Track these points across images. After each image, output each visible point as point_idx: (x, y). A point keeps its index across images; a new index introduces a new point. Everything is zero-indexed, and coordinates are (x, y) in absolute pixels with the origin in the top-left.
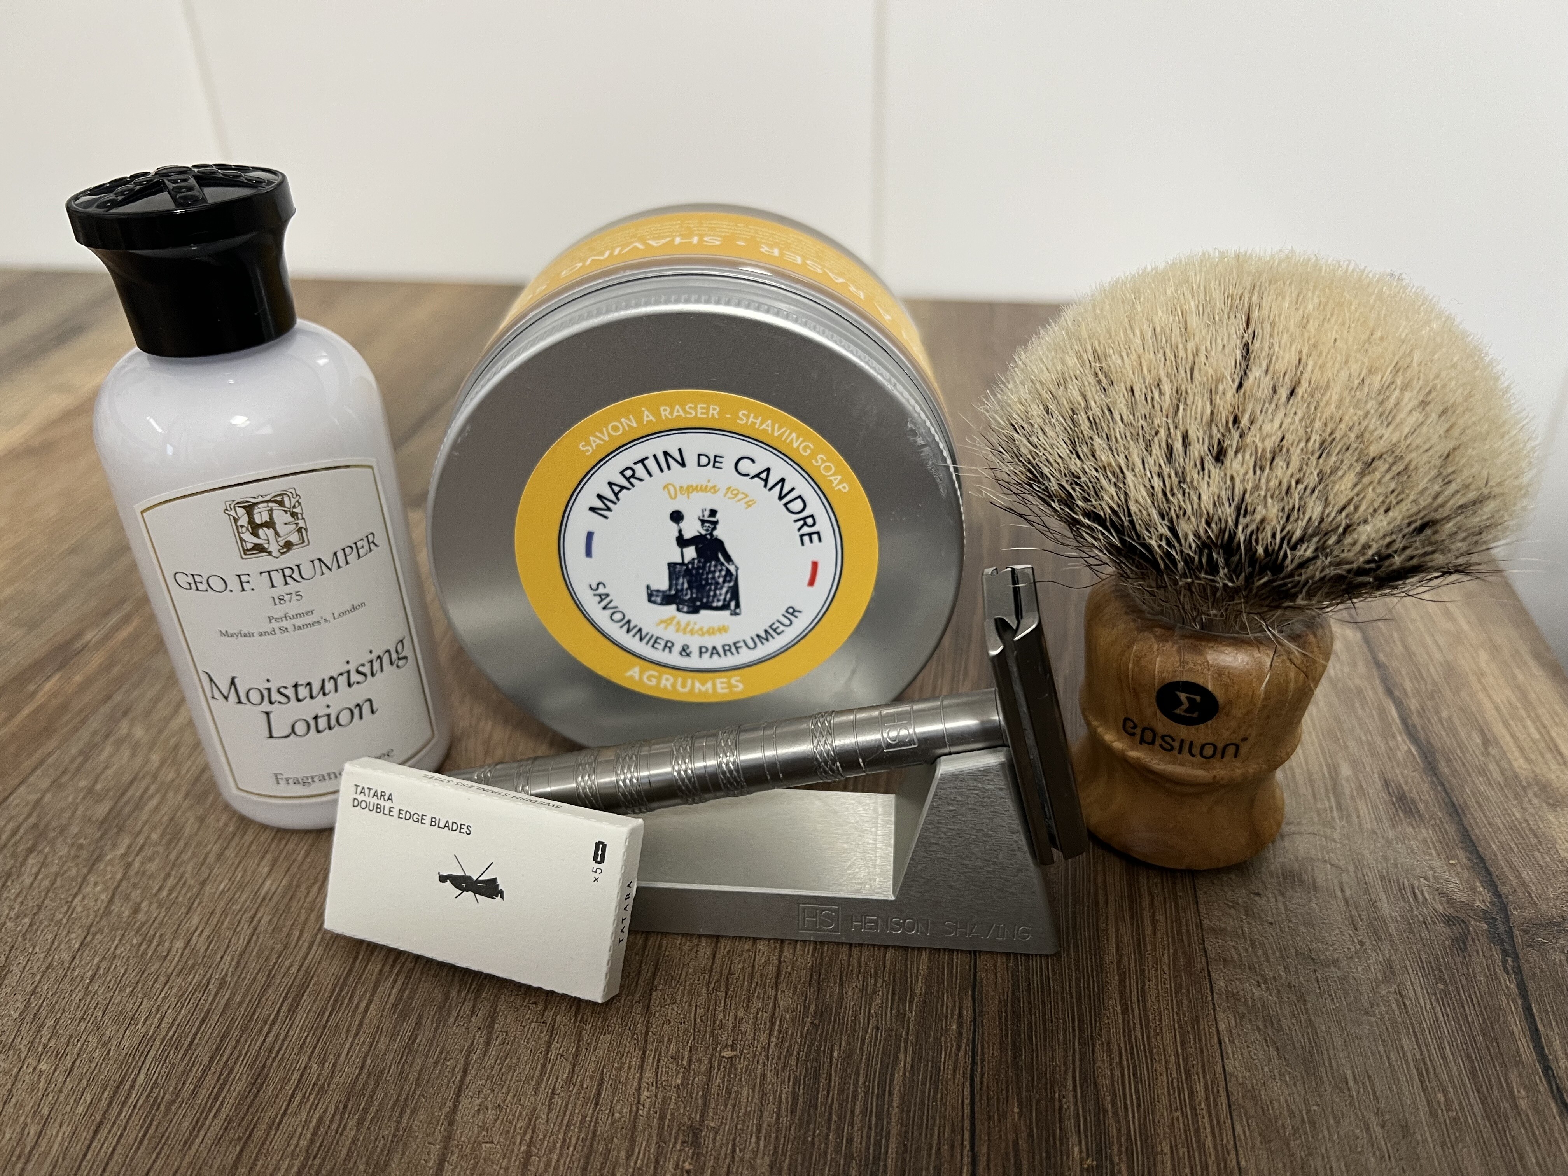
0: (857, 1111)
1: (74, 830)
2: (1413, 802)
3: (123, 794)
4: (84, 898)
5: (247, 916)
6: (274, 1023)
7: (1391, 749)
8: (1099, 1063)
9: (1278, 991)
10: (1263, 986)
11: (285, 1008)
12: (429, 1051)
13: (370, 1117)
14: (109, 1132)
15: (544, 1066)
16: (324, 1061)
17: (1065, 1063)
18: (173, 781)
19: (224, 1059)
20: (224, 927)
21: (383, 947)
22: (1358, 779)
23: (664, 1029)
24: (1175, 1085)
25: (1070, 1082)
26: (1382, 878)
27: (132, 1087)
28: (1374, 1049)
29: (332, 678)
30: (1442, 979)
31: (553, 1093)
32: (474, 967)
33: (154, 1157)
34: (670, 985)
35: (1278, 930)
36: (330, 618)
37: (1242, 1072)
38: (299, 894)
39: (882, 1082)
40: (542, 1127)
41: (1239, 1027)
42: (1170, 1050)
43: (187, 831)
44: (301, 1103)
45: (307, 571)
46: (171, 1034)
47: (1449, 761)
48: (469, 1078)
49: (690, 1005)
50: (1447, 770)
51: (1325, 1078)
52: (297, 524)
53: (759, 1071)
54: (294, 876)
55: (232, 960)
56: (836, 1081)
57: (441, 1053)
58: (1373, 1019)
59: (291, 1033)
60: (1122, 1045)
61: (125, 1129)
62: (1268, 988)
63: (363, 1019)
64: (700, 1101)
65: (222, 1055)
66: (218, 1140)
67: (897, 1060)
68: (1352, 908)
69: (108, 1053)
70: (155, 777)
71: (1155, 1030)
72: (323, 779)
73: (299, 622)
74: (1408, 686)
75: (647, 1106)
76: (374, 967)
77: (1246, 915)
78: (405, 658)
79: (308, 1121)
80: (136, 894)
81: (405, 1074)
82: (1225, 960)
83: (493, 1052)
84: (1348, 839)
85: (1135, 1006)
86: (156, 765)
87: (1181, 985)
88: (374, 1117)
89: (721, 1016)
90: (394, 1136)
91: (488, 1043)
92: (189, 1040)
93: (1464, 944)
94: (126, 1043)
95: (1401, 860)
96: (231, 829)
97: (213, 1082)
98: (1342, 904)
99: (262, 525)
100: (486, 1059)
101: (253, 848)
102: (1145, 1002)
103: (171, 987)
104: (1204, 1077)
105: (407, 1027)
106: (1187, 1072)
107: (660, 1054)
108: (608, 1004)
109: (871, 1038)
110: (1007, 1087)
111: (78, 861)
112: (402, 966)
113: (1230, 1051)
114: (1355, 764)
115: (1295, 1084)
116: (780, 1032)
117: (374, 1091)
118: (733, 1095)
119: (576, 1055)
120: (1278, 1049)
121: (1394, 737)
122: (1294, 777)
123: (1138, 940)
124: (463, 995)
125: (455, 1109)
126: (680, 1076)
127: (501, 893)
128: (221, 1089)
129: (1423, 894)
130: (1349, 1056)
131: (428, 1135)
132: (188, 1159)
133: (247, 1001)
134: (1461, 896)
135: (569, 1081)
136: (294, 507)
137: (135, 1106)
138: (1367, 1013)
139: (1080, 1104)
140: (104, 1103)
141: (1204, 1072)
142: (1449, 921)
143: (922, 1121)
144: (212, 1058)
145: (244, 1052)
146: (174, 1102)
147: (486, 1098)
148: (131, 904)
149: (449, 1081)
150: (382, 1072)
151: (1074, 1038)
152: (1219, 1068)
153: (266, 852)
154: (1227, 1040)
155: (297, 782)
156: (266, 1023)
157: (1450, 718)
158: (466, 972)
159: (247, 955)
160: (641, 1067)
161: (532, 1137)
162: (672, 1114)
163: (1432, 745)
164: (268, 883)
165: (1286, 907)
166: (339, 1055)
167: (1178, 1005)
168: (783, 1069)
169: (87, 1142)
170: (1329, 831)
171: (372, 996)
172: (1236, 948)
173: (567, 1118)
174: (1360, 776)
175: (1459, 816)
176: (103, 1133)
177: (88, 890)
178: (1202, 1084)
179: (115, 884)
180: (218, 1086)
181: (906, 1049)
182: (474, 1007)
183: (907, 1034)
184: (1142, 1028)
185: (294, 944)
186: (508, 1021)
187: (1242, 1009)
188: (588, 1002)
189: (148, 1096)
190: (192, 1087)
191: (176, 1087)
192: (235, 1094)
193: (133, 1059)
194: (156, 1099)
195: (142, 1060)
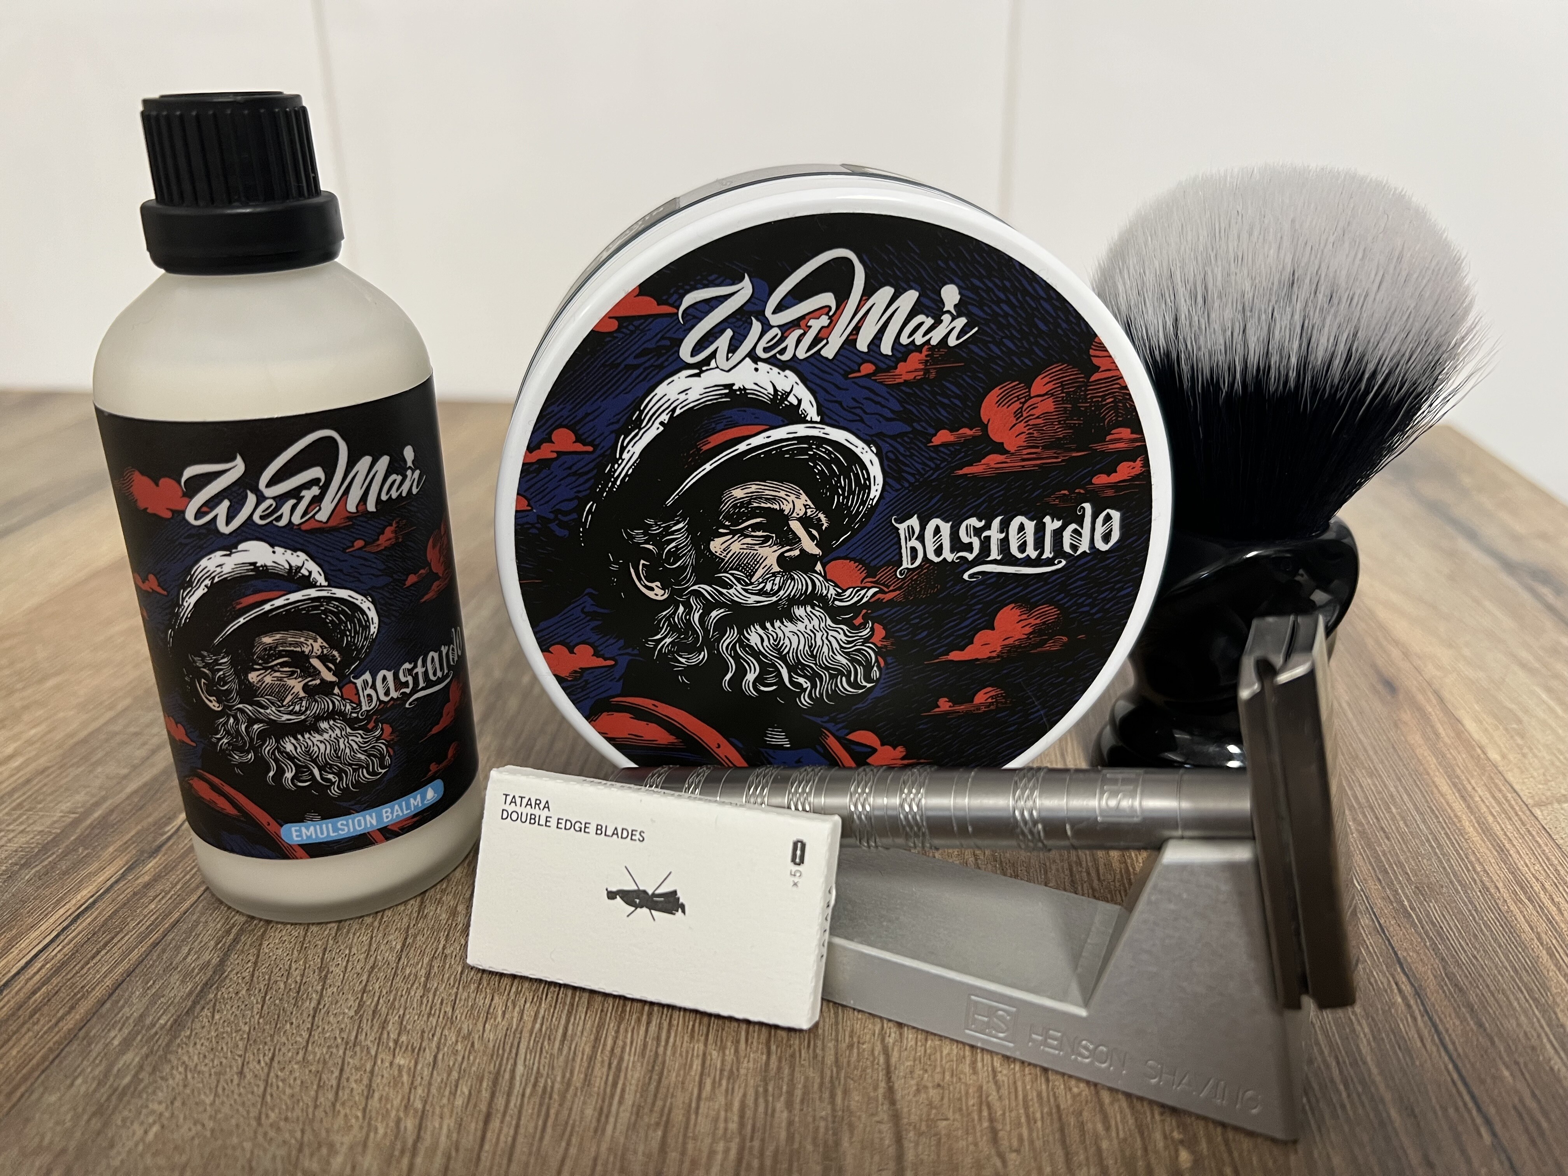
12: (837, 1036)
13: (798, 1099)
14: (502, 1122)
17: (1534, 1029)
19: (609, 1048)
27: (512, 1077)
33: (564, 1144)
40: (996, 1103)
44: (713, 1088)
46: (538, 1026)
48: (894, 1060)
57: (851, 1037)
61: (519, 1118)
65: (605, 1045)
66: (632, 1128)
69: (473, 1046)
79: (728, 1107)
81: (820, 1058)
88: (802, 1100)
90: (834, 1117)
92: (561, 1031)
94: (490, 1035)
97: (605, 1070)
100: (905, 1042)
110: (1485, 1052)
117: (792, 1074)
125: (891, 1090)
127: (682, 907)
128: (617, 1077)
131: (873, 1115)
132: (604, 1147)
140: (485, 1094)
144: (594, 1048)
145: (628, 1041)
146: (567, 1090)
147: (922, 1079)
149: (873, 1062)
161: (990, 1114)
169: (479, 1133)
173: (1020, 1093)
176: (495, 1124)
180: (612, 1074)
189: (535, 1085)
190: (582, 1076)
191: (563, 1077)
192: (633, 1082)
193: (504, 1050)
194: (545, 1088)
195: (514, 1051)
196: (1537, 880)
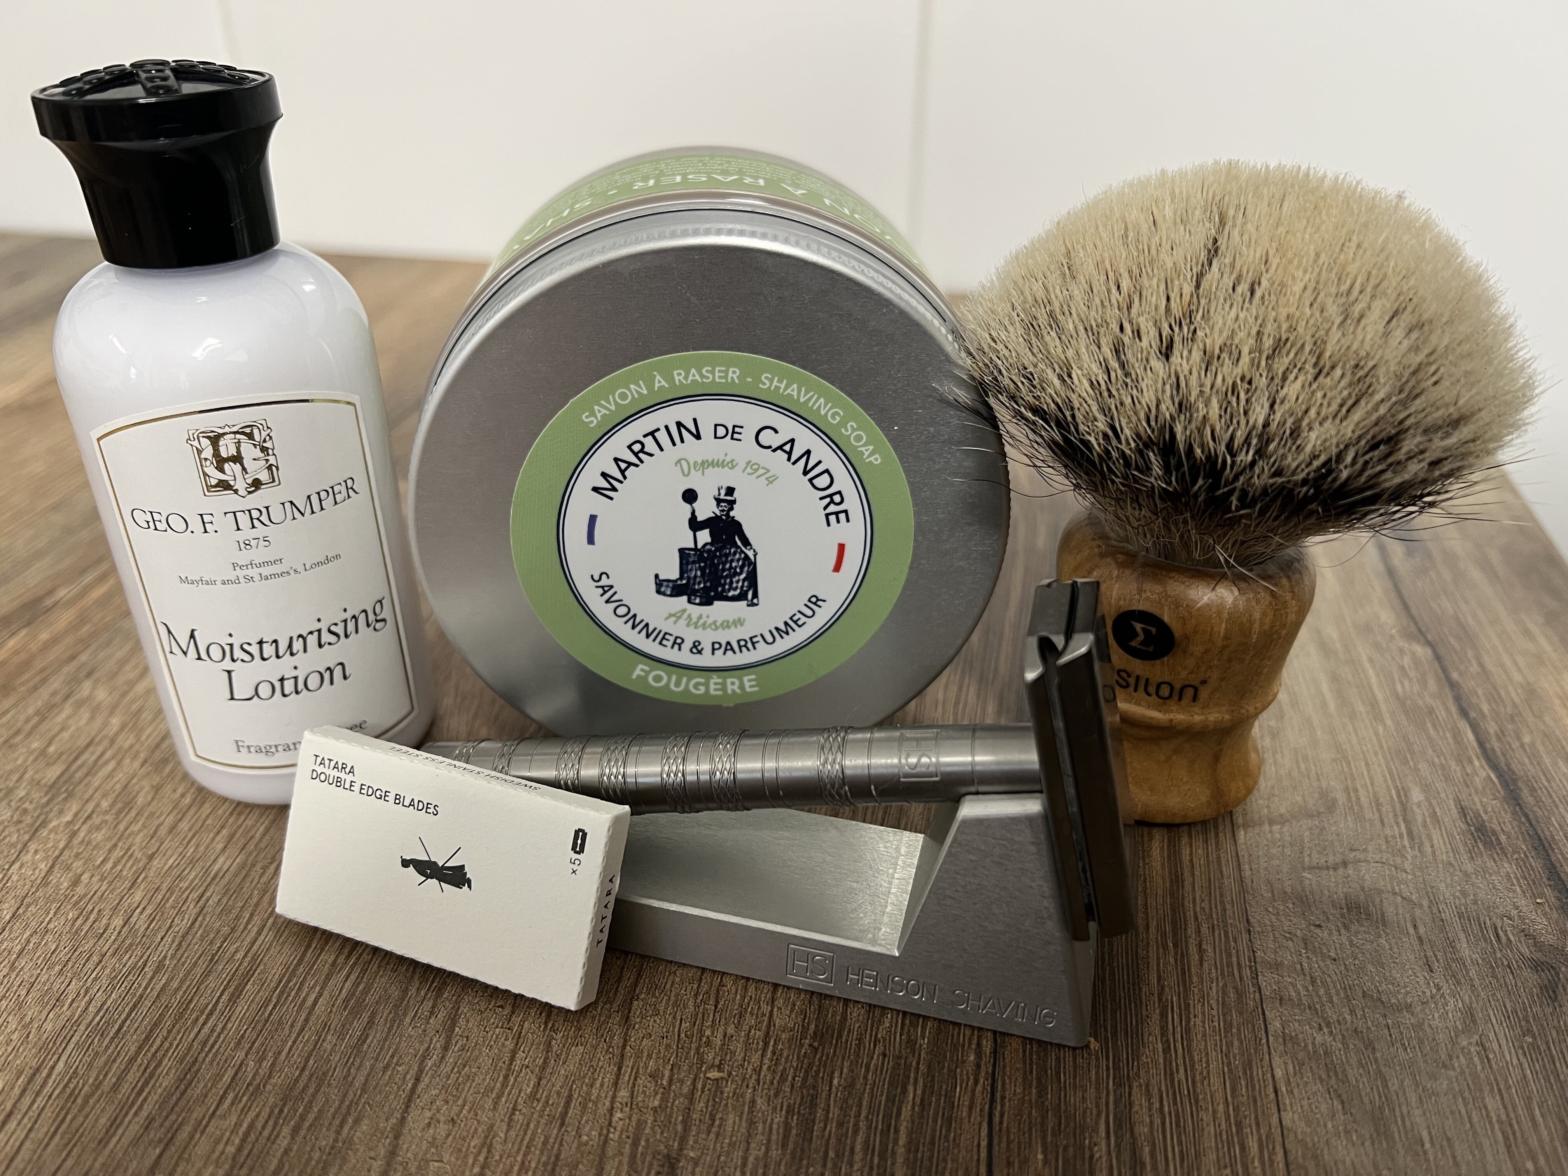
0: (858, 1148)
1: (22, 793)
2: (1494, 833)
3: (76, 759)
4: (21, 867)
5: (195, 895)
6: (211, 1013)
7: (1467, 774)
8: (1136, 1108)
9: (1343, 1036)
10: (1325, 1030)
11: (225, 997)
12: (379, 1054)
13: (307, 1124)
15: (506, 1077)
16: (262, 1059)
17: (1098, 1106)
18: (132, 746)
19: (153, 1050)
20: (168, 905)
21: (338, 936)
22: (1430, 804)
23: (644, 1043)
24: (1224, 1137)
25: (1102, 1127)
26: (1461, 916)
27: (49, 1075)
28: (1454, 1107)
29: (300, 636)
30: (1529, 1031)
31: (514, 1109)
32: (436, 964)
33: (64, 1155)
34: (654, 995)
35: (1343, 968)
36: (300, 568)
37: (1301, 1126)
38: (253, 873)
39: (887, 1116)
40: (499, 1147)
41: (1299, 1075)
42: (1219, 1097)
43: (140, 800)
44: (232, 1104)
45: (277, 513)
46: (98, 1018)
47: (1533, 790)
48: (422, 1086)
49: (674, 1018)
50: (1531, 800)
51: (1397, 1138)
52: (267, 460)
53: (748, 1096)
54: (251, 853)
55: (173, 942)
56: (834, 1112)
57: (392, 1056)
58: (1451, 1073)
59: (229, 1025)
60: (1163, 1088)
61: (36, 1122)
62: (1331, 1033)
63: (310, 1014)
64: (679, 1128)
65: (151, 1046)
66: (136, 1142)
67: (905, 1091)
68: (1427, 947)
69: (28, 1036)
70: (112, 741)
71: (1201, 1073)
72: (287, 748)
73: (266, 571)
74: (1485, 708)
75: (619, 1129)
76: (328, 957)
77: (1306, 948)
78: (384, 620)
79: (238, 1124)
80: (78, 865)
81: (350, 1078)
82: (1281, 1000)
83: (450, 1059)
84: (1421, 869)
85: (1179, 1045)
86: (115, 729)
87: (1231, 1024)
88: (311, 1125)
89: (708, 1033)
90: (332, 1148)
91: (446, 1048)
92: (117, 1027)
93: (1554, 992)
94: (48, 1026)
95: (1481, 895)
96: (187, 800)
97: (138, 1075)
98: (1416, 943)
99: (228, 460)
100: (443, 1066)
101: (209, 821)
102: (1189, 1040)
103: (104, 968)
104: (1258, 1130)
105: (358, 1025)
106: (1239, 1125)
107: (638, 1070)
108: (583, 1012)
109: (876, 1066)
110: (1030, 1129)
111: (20, 826)
112: (358, 959)
113: (1287, 1102)
114: (1426, 788)
115: (1363, 1144)
116: (774, 1053)
117: (314, 1096)
118: (717, 1122)
119: (543, 1068)
120: (1343, 1103)
121: (1471, 762)
122: (1358, 799)
123: (1183, 970)
124: (423, 993)
125: (403, 1120)
126: (658, 1097)
127: (469, 882)
128: (146, 1083)
129: (1506, 935)
130: (1424, 1114)
131: (371, 1149)
132: (101, 1160)
133: (184, 988)
134: (1550, 939)
135: (533, 1096)
136: (265, 441)
137: (50, 1097)
138: (1445, 1066)
139: (1114, 1155)
141: (1258, 1124)
142: (1537, 966)
143: (931, 1163)
144: (140, 1048)
145: (175, 1043)
146: (92, 1094)
147: (438, 1111)
148: (71, 875)
149: (399, 1088)
150: (324, 1074)
151: (1108, 1077)
152: (1275, 1120)
153: (223, 827)
154: (1284, 1089)
155: (259, 750)
156: (202, 1013)
157: (1533, 744)
158: (428, 968)
159: (190, 937)
160: (616, 1084)
161: (486, 1158)
162: (647, 1140)
163: (1514, 773)
164: (221, 860)
165: (1351, 942)
166: (280, 1053)
167: (1227, 1046)
168: (776, 1095)
170: (1399, 860)
171: (322, 989)
172: (1294, 985)
173: (527, 1138)
174: (1434, 802)
175: (1546, 851)
177: (27, 858)
178: (1256, 1137)
179: (57, 853)
180: (142, 1080)
181: (916, 1080)
182: (433, 1007)
183: (918, 1063)
184: (1186, 1071)
185: (242, 927)
186: (471, 1025)
187: (1301, 1055)
188: (560, 1009)
189: (66, 1086)
190: (114, 1080)
191: (96, 1079)
192: (160, 1091)
193: (54, 1043)
194: (74, 1089)
195: (63, 1045)
196: (1196, 919)
